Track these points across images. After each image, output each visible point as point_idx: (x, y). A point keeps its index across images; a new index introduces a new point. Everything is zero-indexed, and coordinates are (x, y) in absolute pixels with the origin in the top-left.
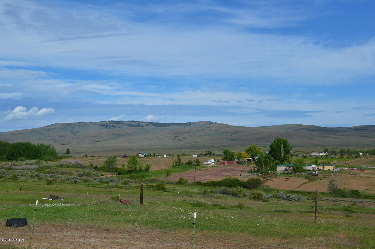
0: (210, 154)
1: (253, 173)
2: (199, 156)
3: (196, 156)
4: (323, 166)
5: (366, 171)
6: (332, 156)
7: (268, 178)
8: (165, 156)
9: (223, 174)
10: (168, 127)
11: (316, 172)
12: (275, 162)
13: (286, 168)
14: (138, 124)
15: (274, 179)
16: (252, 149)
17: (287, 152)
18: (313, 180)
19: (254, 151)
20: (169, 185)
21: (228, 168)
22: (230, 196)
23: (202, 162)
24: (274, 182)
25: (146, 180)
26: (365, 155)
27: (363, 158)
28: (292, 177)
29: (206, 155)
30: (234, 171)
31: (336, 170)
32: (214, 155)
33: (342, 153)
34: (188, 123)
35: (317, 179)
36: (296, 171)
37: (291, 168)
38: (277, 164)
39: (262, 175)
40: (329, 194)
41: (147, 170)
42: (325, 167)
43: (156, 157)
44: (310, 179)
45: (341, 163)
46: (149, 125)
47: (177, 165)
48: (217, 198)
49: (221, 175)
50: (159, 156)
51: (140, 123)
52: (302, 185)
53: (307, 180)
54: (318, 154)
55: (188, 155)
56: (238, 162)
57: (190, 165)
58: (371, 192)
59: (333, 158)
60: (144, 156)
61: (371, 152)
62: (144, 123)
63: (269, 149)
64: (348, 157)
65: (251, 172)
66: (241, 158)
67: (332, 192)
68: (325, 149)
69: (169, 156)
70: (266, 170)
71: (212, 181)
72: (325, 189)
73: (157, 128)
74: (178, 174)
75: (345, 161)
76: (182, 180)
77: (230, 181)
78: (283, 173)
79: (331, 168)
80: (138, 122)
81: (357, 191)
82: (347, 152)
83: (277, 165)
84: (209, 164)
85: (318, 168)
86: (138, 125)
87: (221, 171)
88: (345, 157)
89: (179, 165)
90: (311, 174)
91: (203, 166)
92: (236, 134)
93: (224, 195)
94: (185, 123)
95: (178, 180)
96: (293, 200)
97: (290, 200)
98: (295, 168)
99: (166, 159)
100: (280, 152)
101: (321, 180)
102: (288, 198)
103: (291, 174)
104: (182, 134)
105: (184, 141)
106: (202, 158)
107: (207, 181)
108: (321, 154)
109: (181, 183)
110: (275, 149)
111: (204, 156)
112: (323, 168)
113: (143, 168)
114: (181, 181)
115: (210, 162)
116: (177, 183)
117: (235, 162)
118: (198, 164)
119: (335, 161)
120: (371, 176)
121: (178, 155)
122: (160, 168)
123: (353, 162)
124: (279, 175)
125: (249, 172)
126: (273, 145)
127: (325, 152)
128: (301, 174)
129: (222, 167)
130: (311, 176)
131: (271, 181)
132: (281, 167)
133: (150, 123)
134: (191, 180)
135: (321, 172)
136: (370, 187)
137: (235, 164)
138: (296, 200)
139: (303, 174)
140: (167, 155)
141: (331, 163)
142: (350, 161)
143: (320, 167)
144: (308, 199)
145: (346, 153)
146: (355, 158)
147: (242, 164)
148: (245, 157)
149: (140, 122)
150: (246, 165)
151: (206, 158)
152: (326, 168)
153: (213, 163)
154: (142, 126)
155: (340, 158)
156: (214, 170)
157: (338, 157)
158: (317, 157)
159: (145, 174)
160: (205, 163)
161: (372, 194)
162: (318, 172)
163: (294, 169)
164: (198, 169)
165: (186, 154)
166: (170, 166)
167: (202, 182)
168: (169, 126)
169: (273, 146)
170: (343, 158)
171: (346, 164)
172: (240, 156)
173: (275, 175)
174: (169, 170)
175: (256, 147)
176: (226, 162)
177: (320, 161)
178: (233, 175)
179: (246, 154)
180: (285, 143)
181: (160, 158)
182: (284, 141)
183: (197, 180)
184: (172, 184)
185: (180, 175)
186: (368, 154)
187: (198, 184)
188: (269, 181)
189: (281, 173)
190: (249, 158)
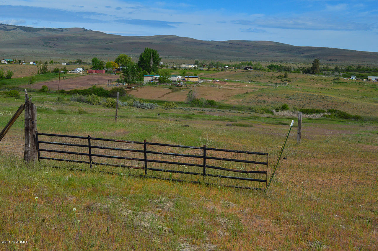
0: (80, 63)
1: (120, 82)
2: (68, 64)
3: (65, 64)
4: (188, 77)
5: (227, 84)
6: (200, 68)
7: (134, 88)
8: (31, 63)
9: (90, 83)
10: (38, 32)
11: (180, 83)
12: (142, 73)
13: (153, 78)
14: (3, 27)
15: (139, 89)
16: (121, 59)
17: (156, 63)
18: (176, 90)
19: (123, 61)
20: (30, 92)
21: (96, 77)
22: (84, 103)
23: (69, 71)
24: (138, 92)
25: (6, 88)
26: (230, 68)
27: (229, 71)
28: (157, 88)
29: (76, 63)
30: (101, 80)
31: (200, 82)
32: (84, 63)
33: (210, 66)
34: (60, 29)
35: (180, 89)
36: (162, 81)
37: (157, 78)
38: (145, 74)
39: (129, 84)
40: (187, 104)
41: (9, 77)
42: (189, 78)
43: (21, 64)
44: (174, 90)
45: (207, 75)
46: (17, 29)
47: (42, 73)
48: (70, 105)
49: (87, 84)
50: (25, 63)
51: (7, 27)
52: (165, 95)
53: (170, 91)
54: (187, 66)
55: (57, 63)
56: (107, 71)
57: (57, 73)
58: (226, 102)
59: (201, 70)
60: (8, 63)
61: (237, 66)
62: (10, 27)
63: (139, 59)
64: (214, 70)
65: (118, 82)
66: (110, 67)
67: (190, 102)
68: (196, 62)
69: (36, 63)
70: (132, 80)
71: (77, 90)
72: (184, 99)
73: (26, 32)
74: (42, 82)
75: (212, 73)
76: (45, 88)
77: (94, 90)
78: (149, 83)
79: (196, 80)
80: (3, 25)
81: (213, 101)
82: (216, 65)
83: (144, 76)
84: (76, 73)
85: (184, 79)
86: (3, 29)
87: (88, 80)
88: (212, 69)
89: (45, 72)
90: (175, 85)
91: (70, 74)
92: (111, 43)
93: (78, 103)
94: (57, 29)
95: (40, 88)
96: (146, 108)
97: (143, 108)
98: (161, 79)
99: (32, 66)
100: (149, 63)
101: (184, 91)
102: (142, 106)
103: (156, 84)
104: (54, 40)
105: (56, 48)
106: (72, 66)
107: (71, 90)
108: (190, 66)
109: (44, 91)
110: (144, 60)
111: (74, 64)
112: (188, 79)
113: (4, 75)
114: (43, 89)
115: (78, 71)
116: (39, 91)
117: (104, 72)
118: (65, 73)
119: (202, 74)
120: (230, 88)
121: (46, 62)
122: (24, 75)
123: (218, 75)
124: (145, 85)
125: (116, 82)
126: (143, 55)
127: (194, 64)
128: (165, 84)
129: (90, 76)
130: (175, 87)
131: (136, 91)
132: (148, 77)
133: (17, 27)
134: (55, 88)
135: (186, 83)
136: (226, 98)
137: (103, 73)
138: (149, 108)
139: (168, 84)
140: (34, 62)
141: (198, 75)
142: (216, 74)
143: (185, 78)
144: (162, 108)
145: (214, 66)
146: (221, 71)
147: (111, 73)
148: (115, 67)
149: (6, 25)
150: (114, 74)
151: (74, 66)
152: (191, 80)
153: (81, 71)
154: (8, 30)
155: (207, 70)
156: (81, 78)
157: (206, 70)
158: (186, 69)
159: (7, 81)
160: (72, 71)
161: (226, 104)
162: (182, 84)
163: (159, 80)
164: (65, 77)
165: (55, 62)
166: (34, 73)
167: (66, 90)
168: (39, 30)
169: (143, 57)
170: (210, 70)
171: (211, 76)
172: (109, 65)
173: (141, 85)
174: (32, 78)
175: (126, 57)
176: (94, 71)
177: (187, 72)
178: (100, 84)
179: (116, 64)
180: (154, 53)
181: (26, 65)
182: (153, 52)
183: (62, 88)
184: (34, 92)
185: (45, 83)
186: (233, 68)
187: (62, 93)
188: (134, 91)
189: (147, 83)
190: (118, 68)
